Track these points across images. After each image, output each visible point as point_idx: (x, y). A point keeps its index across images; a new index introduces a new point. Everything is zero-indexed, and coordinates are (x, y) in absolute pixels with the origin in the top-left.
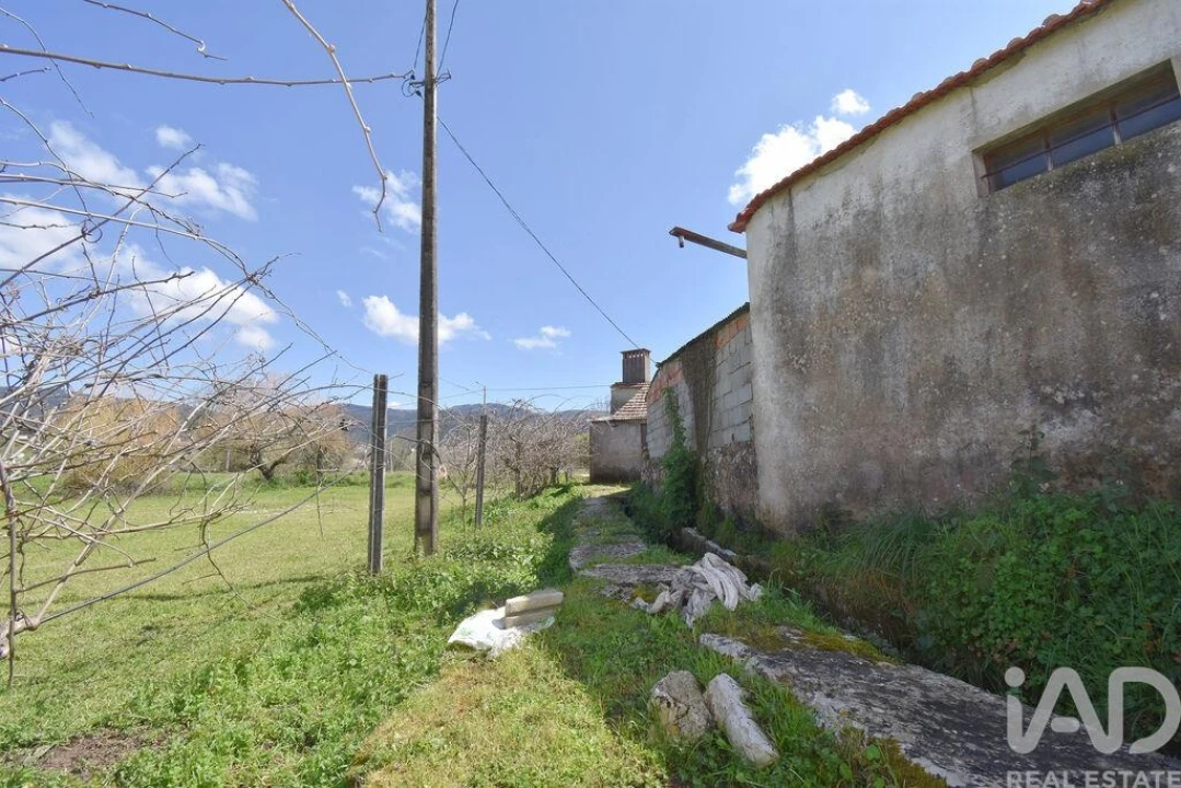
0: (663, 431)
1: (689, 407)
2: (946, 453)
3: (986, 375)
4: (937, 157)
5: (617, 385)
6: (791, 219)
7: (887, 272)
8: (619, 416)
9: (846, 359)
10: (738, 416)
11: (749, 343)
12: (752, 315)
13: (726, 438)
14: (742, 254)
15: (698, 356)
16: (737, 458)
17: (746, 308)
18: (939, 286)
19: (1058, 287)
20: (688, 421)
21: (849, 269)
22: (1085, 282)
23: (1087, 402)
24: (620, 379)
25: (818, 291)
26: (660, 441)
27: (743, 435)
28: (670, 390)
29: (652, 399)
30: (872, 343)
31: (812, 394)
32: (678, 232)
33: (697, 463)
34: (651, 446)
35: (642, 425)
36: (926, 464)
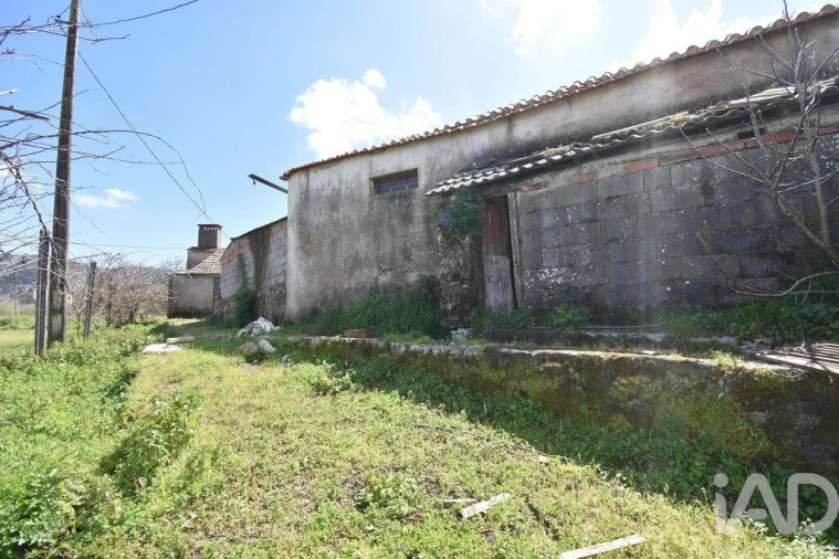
0: (233, 280)
1: (252, 266)
2: (353, 286)
3: (366, 258)
4: (359, 176)
5: (193, 248)
6: (308, 183)
7: (341, 216)
8: (196, 270)
9: (325, 248)
10: (279, 271)
11: (286, 236)
12: (289, 222)
13: (273, 282)
14: (286, 191)
15: (259, 239)
16: (277, 292)
17: (285, 219)
18: (356, 225)
19: (386, 232)
20: (251, 274)
21: (328, 212)
22: (392, 231)
23: (390, 270)
24: (196, 245)
25: (317, 218)
26: (230, 287)
27: (281, 280)
28: (240, 256)
29: (226, 261)
30: (334, 242)
31: (311, 262)
32: (253, 177)
33: (256, 297)
34: (223, 291)
35: (216, 278)
36: (348, 290)
